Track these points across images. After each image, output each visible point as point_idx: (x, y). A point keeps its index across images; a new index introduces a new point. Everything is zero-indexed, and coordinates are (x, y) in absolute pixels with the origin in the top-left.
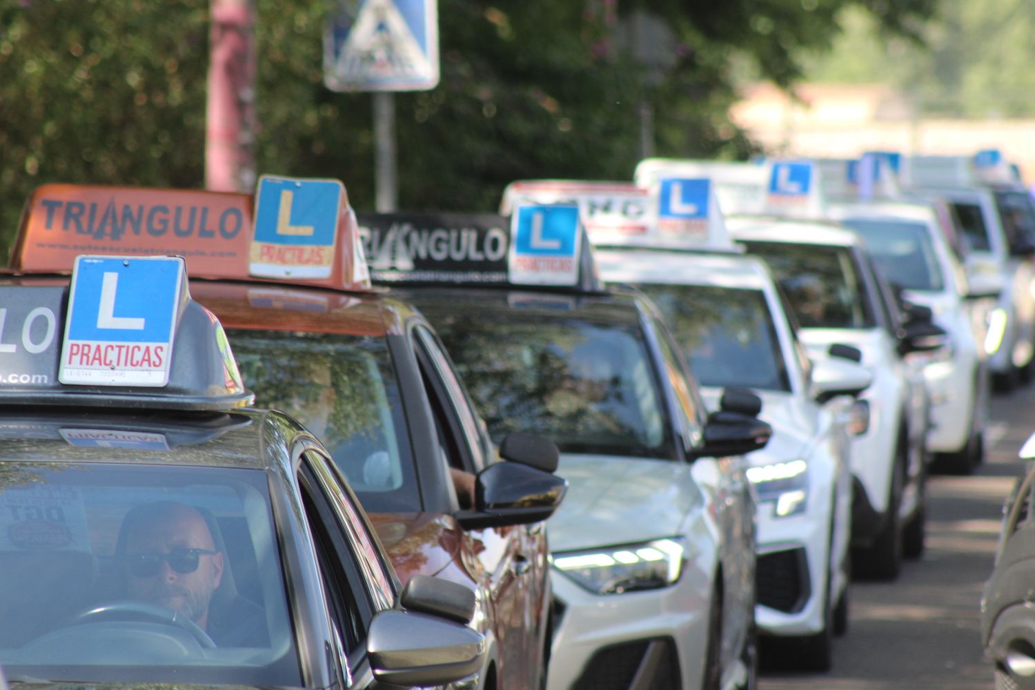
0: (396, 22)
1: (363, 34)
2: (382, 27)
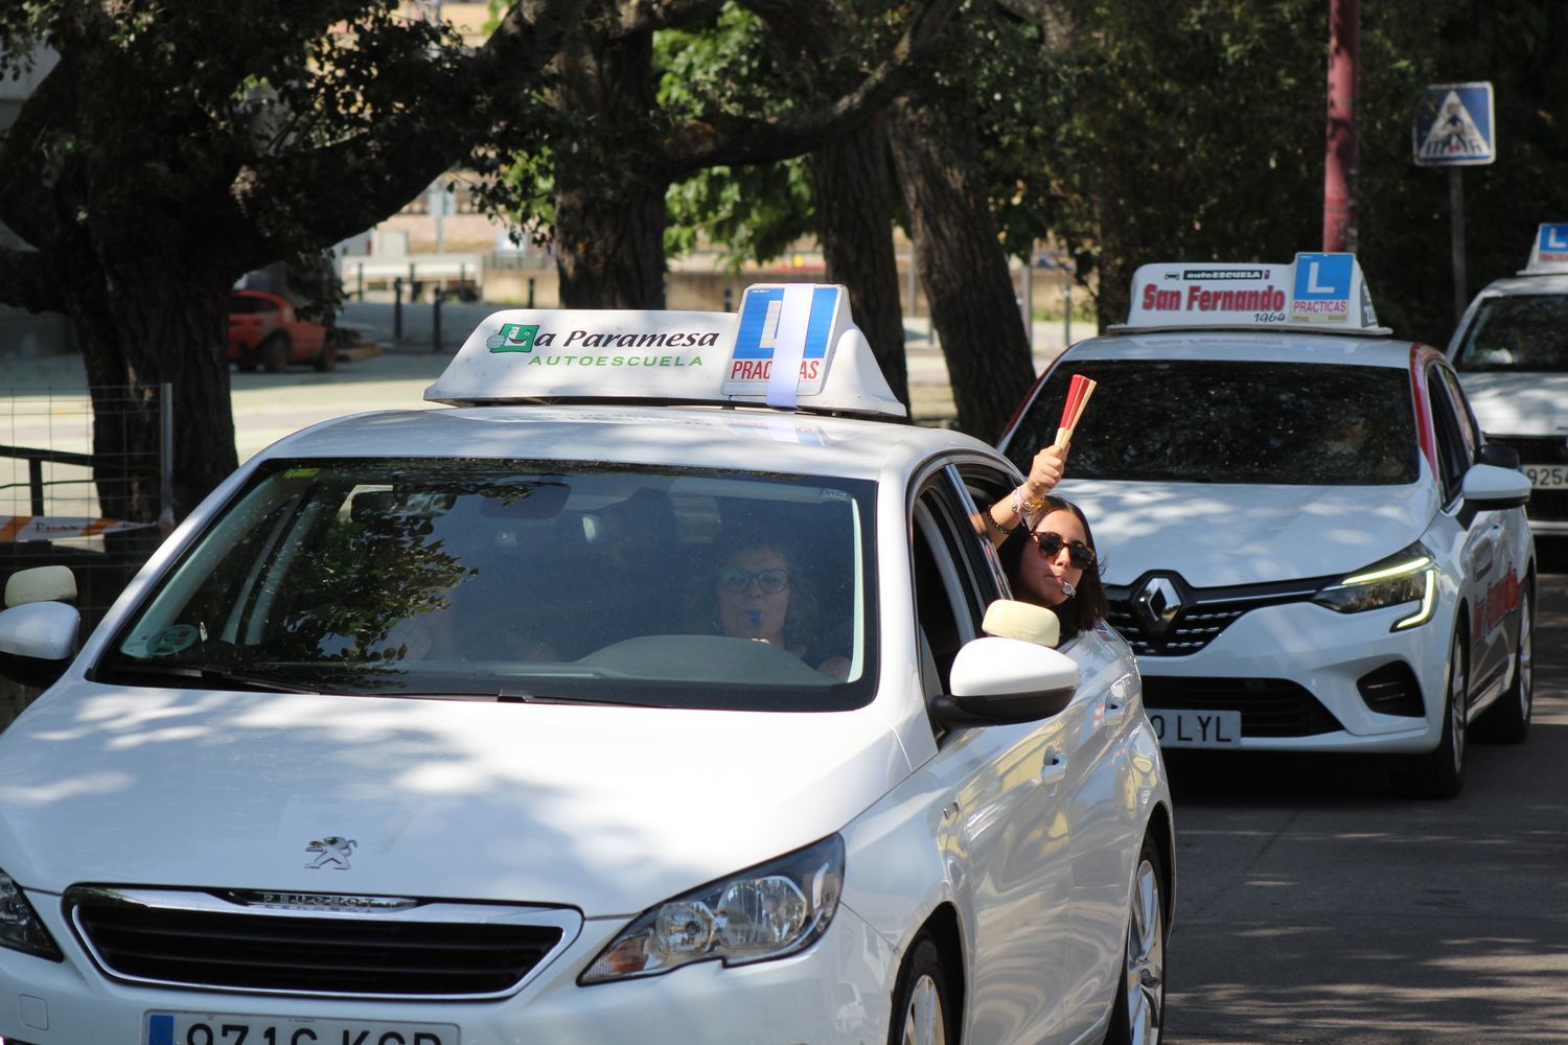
0: (1464, 115)
1: (1440, 128)
2: (1454, 120)
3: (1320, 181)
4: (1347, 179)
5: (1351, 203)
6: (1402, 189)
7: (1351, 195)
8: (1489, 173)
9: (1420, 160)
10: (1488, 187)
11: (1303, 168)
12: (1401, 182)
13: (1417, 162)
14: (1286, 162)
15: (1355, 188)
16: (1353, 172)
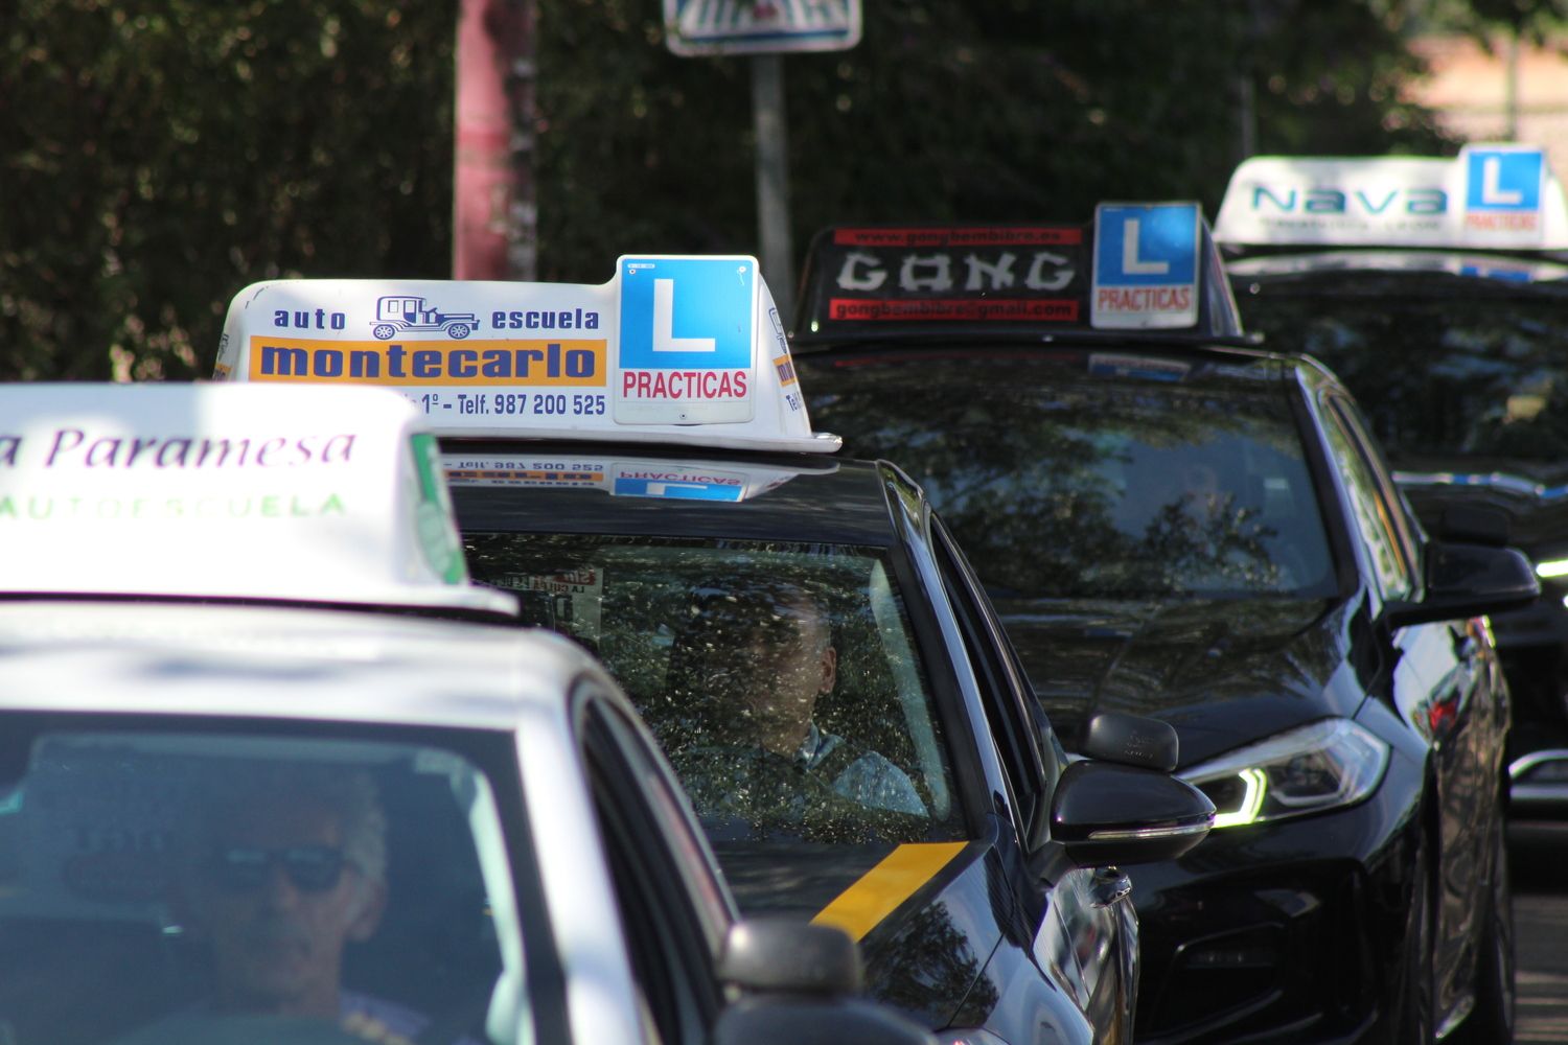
3: (444, 90)
4: (512, 87)
5: (521, 142)
6: (640, 111)
7: (518, 122)
8: (845, 71)
9: (686, 40)
10: (843, 104)
11: (400, 58)
12: (638, 95)
13: (675, 46)
14: (362, 42)
15: (529, 108)
16: (524, 67)
